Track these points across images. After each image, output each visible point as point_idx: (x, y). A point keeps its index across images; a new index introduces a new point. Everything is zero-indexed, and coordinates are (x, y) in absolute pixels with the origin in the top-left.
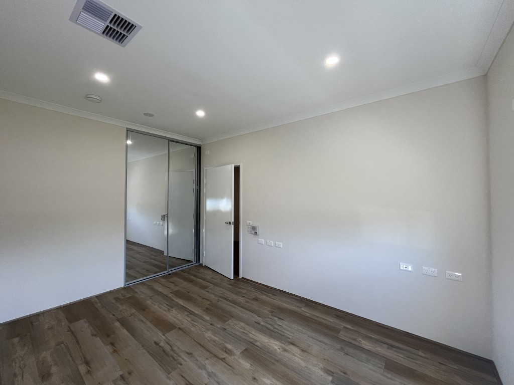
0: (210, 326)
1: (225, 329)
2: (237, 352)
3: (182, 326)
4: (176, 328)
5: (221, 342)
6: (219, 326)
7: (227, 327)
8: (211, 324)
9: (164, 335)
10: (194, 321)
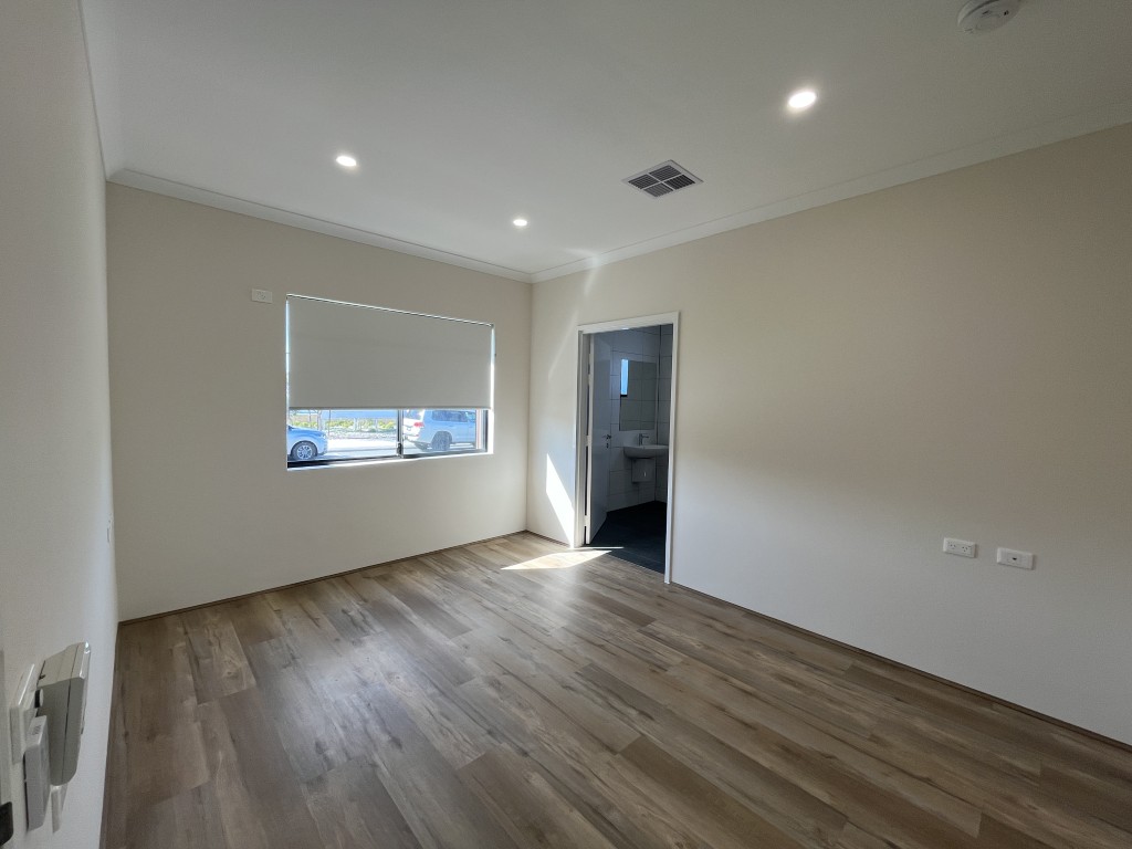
0: (530, 746)
1: (490, 733)
2: (478, 681)
3: (607, 756)
4: (623, 753)
5: (506, 703)
6: (505, 745)
7: (485, 739)
8: (525, 754)
9: (643, 735)
10: (578, 772)
